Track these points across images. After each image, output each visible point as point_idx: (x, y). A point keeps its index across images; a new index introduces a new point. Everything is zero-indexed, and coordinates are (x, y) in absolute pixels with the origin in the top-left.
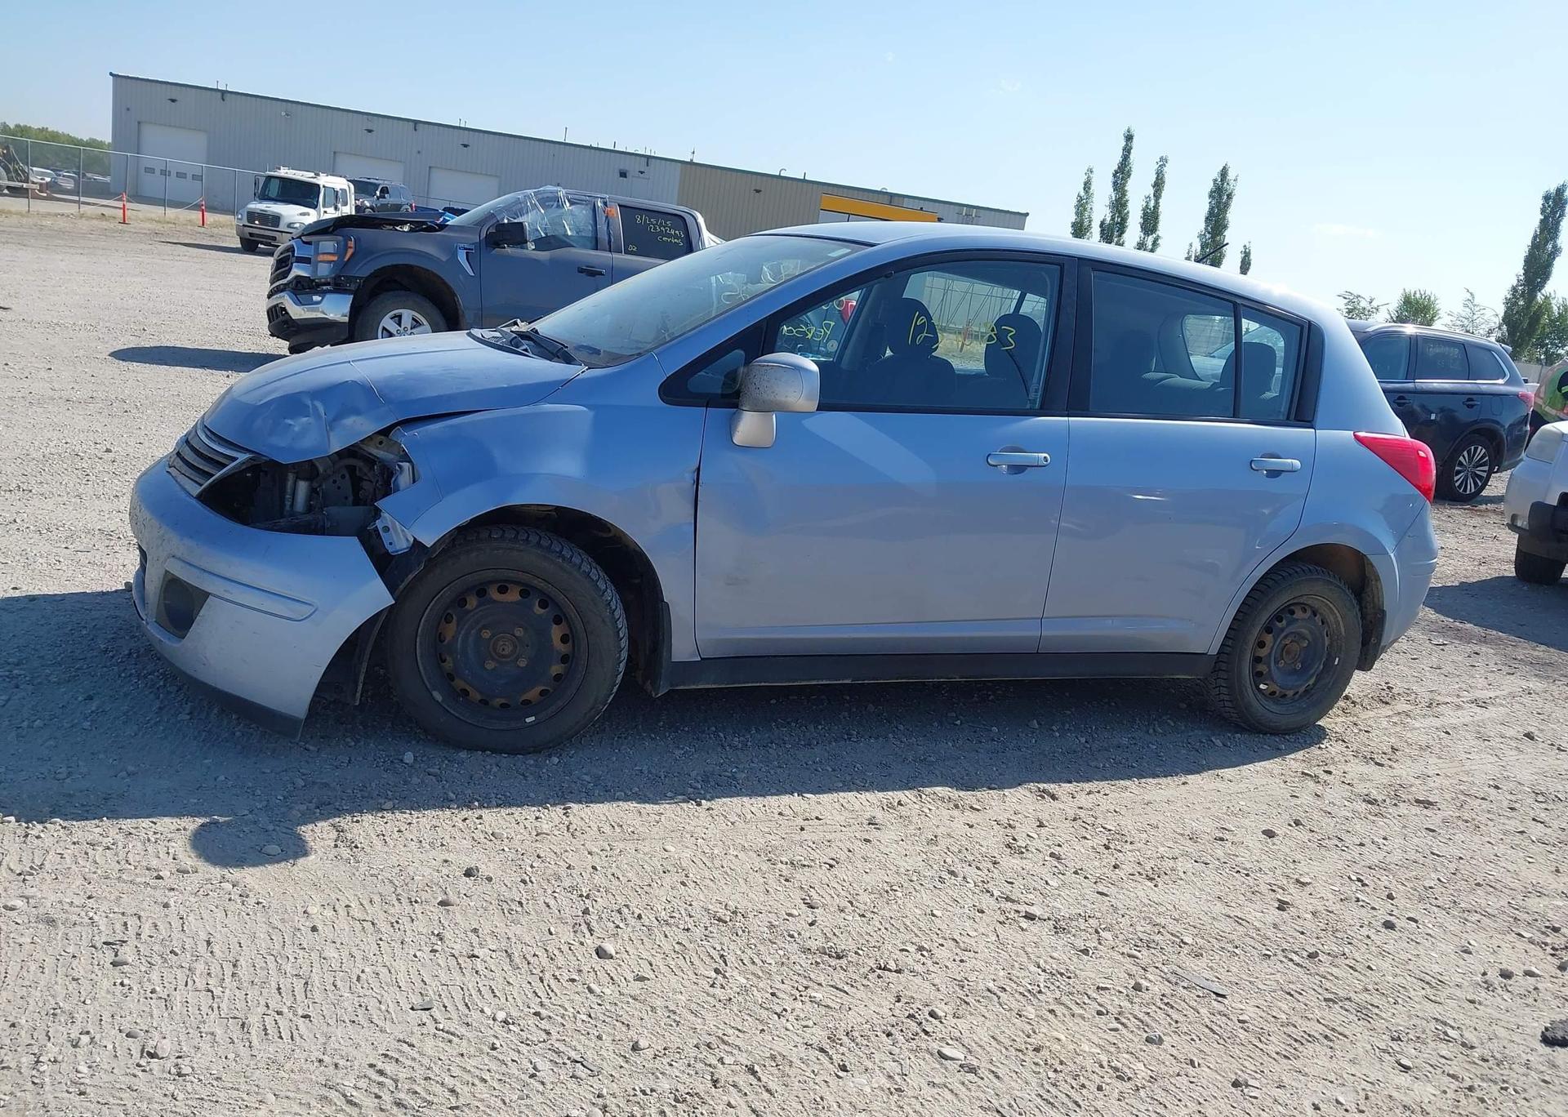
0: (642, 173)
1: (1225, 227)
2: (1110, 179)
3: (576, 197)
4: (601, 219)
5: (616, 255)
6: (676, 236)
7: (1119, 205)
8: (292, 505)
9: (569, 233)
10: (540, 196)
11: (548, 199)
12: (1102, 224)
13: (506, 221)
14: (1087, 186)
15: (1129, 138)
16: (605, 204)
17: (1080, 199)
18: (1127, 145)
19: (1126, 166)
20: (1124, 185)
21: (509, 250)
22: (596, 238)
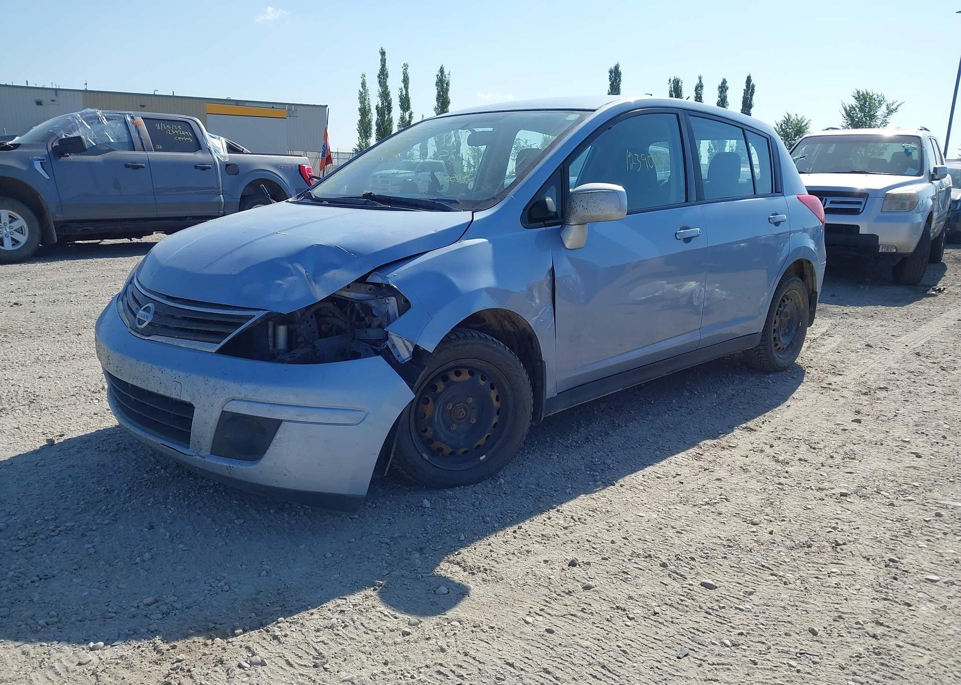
0: (53, 101)
1: (449, 103)
2: (377, 80)
3: (111, 115)
4: (132, 129)
5: (149, 153)
6: (186, 136)
7: (385, 95)
8: (274, 346)
9: (112, 141)
10: (84, 116)
11: (91, 118)
12: (377, 107)
13: (64, 137)
14: (363, 85)
15: (383, 53)
16: (132, 118)
17: (361, 94)
18: (382, 58)
19: (384, 71)
20: (385, 82)
21: (72, 157)
22: (132, 142)
